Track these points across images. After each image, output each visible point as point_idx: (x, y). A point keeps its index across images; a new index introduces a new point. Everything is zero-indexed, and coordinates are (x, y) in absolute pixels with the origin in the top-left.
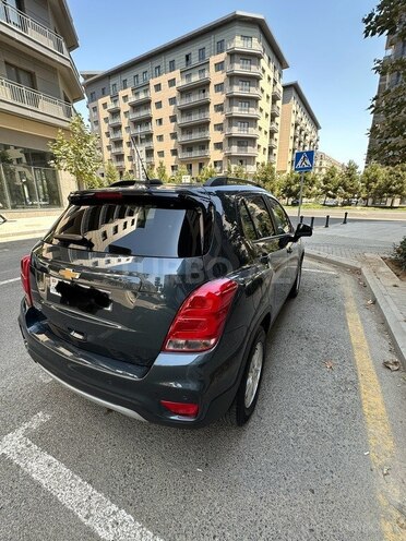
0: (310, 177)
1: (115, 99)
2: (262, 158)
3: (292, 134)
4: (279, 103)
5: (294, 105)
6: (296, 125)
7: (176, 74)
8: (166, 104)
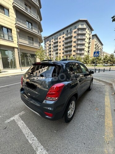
0: (100, 58)
1: (50, 42)
2: (86, 54)
3: (95, 47)
4: (91, 40)
5: (95, 40)
6: (96, 45)
7: (64, 35)
8: (62, 42)
